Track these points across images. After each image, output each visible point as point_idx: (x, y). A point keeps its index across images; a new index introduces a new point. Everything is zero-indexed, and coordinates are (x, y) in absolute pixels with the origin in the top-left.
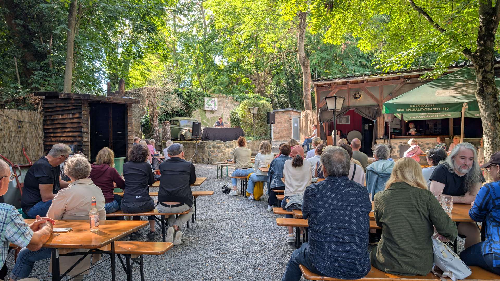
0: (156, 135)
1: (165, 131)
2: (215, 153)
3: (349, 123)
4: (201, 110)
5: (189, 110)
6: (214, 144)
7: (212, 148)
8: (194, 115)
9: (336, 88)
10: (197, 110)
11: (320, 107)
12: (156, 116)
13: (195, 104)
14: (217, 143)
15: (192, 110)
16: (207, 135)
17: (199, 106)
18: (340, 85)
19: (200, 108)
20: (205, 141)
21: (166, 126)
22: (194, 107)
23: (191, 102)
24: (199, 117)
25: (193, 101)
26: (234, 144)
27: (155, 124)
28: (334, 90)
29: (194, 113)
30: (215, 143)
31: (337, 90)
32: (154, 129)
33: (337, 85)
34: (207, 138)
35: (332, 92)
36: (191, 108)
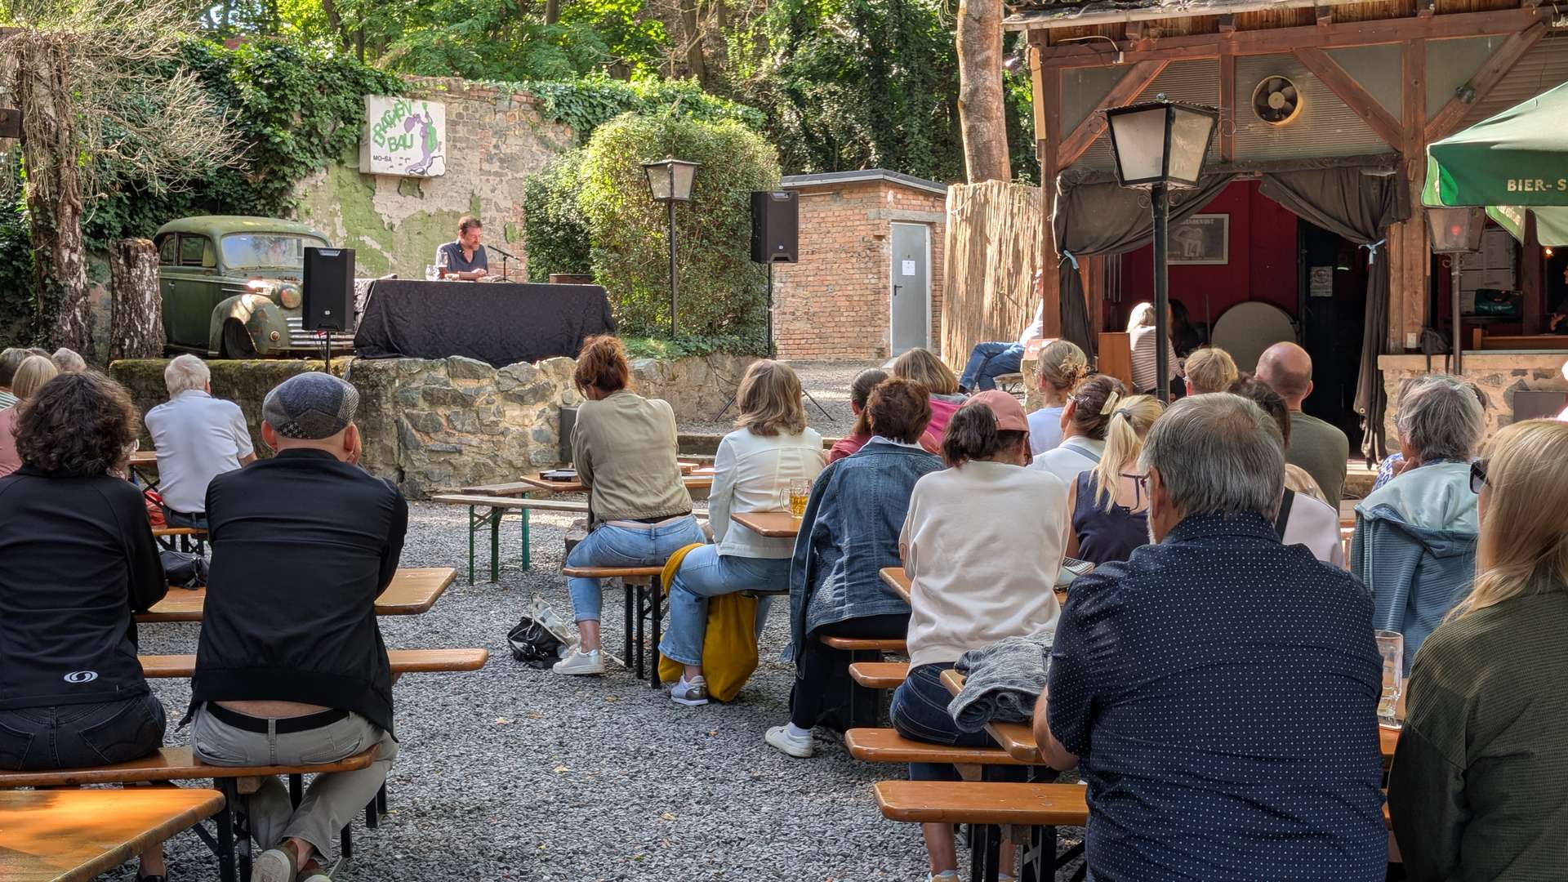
0: (74, 322)
1: (125, 299)
2: (441, 436)
3: (1225, 261)
4: (347, 176)
5: (273, 173)
6: (436, 380)
7: (421, 403)
8: (304, 205)
9: (1153, 53)
10: (321, 175)
11: (1061, 163)
12: (69, 210)
13: (309, 135)
14: (453, 376)
15: (288, 170)
16: (392, 327)
17: (334, 151)
18: (1179, 34)
19: (340, 163)
20: (379, 364)
21: (135, 272)
22: (300, 156)
23: (285, 125)
24: (334, 214)
25: (297, 121)
26: (554, 380)
27: (66, 254)
28: (1142, 66)
29: (300, 188)
30: (442, 373)
31: (1162, 66)
32: (59, 289)
33: (1164, 35)
34: (392, 349)
35: (1132, 76)
36: (285, 160)
